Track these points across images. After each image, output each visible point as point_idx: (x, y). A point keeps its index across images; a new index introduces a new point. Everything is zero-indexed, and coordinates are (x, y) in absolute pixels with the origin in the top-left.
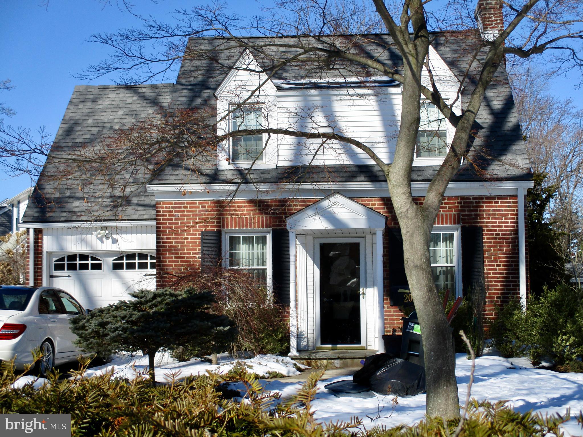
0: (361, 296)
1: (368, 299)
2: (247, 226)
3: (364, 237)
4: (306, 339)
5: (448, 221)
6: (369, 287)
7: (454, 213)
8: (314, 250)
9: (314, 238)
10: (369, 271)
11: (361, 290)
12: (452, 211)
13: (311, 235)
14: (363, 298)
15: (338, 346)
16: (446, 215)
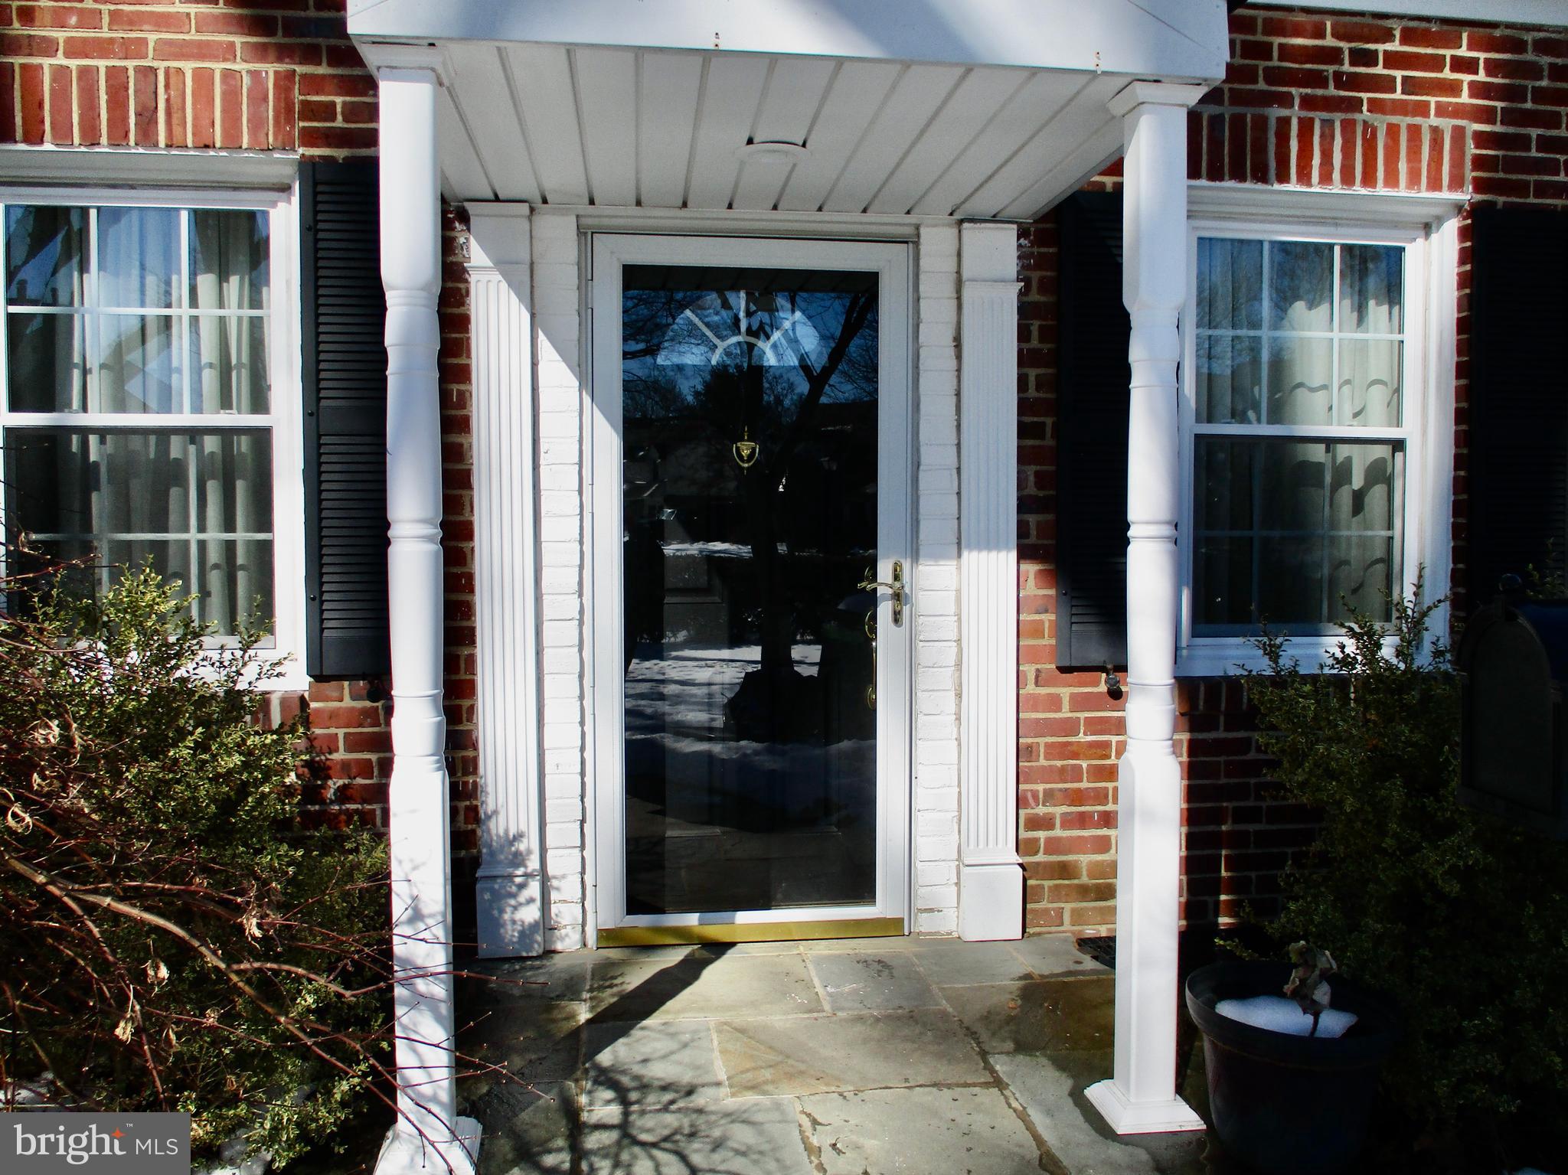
0: (884, 611)
1: (926, 627)
2: (118, 135)
3: (911, 241)
4: (534, 889)
5: (1403, 166)
6: (937, 556)
7: (1434, 120)
8: (586, 311)
9: (586, 234)
10: (937, 454)
11: (884, 571)
12: (1422, 110)
13: (563, 209)
14: (897, 618)
15: (743, 917)
16: (1393, 131)
